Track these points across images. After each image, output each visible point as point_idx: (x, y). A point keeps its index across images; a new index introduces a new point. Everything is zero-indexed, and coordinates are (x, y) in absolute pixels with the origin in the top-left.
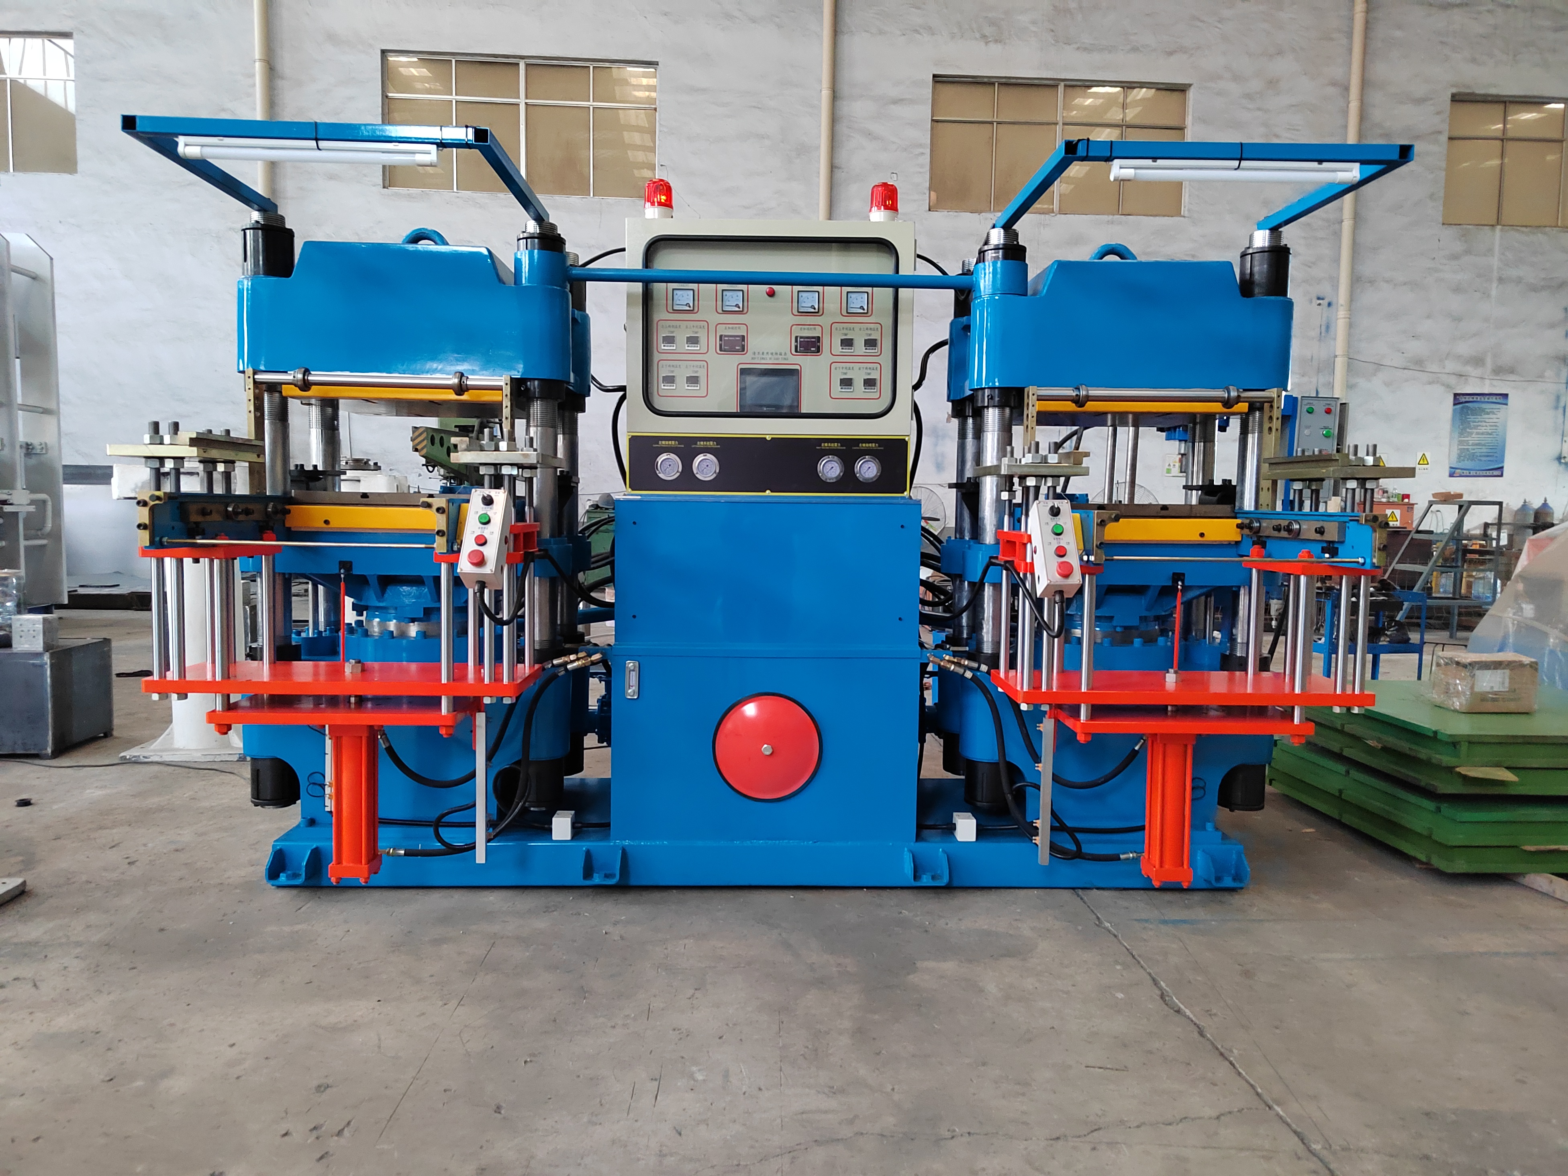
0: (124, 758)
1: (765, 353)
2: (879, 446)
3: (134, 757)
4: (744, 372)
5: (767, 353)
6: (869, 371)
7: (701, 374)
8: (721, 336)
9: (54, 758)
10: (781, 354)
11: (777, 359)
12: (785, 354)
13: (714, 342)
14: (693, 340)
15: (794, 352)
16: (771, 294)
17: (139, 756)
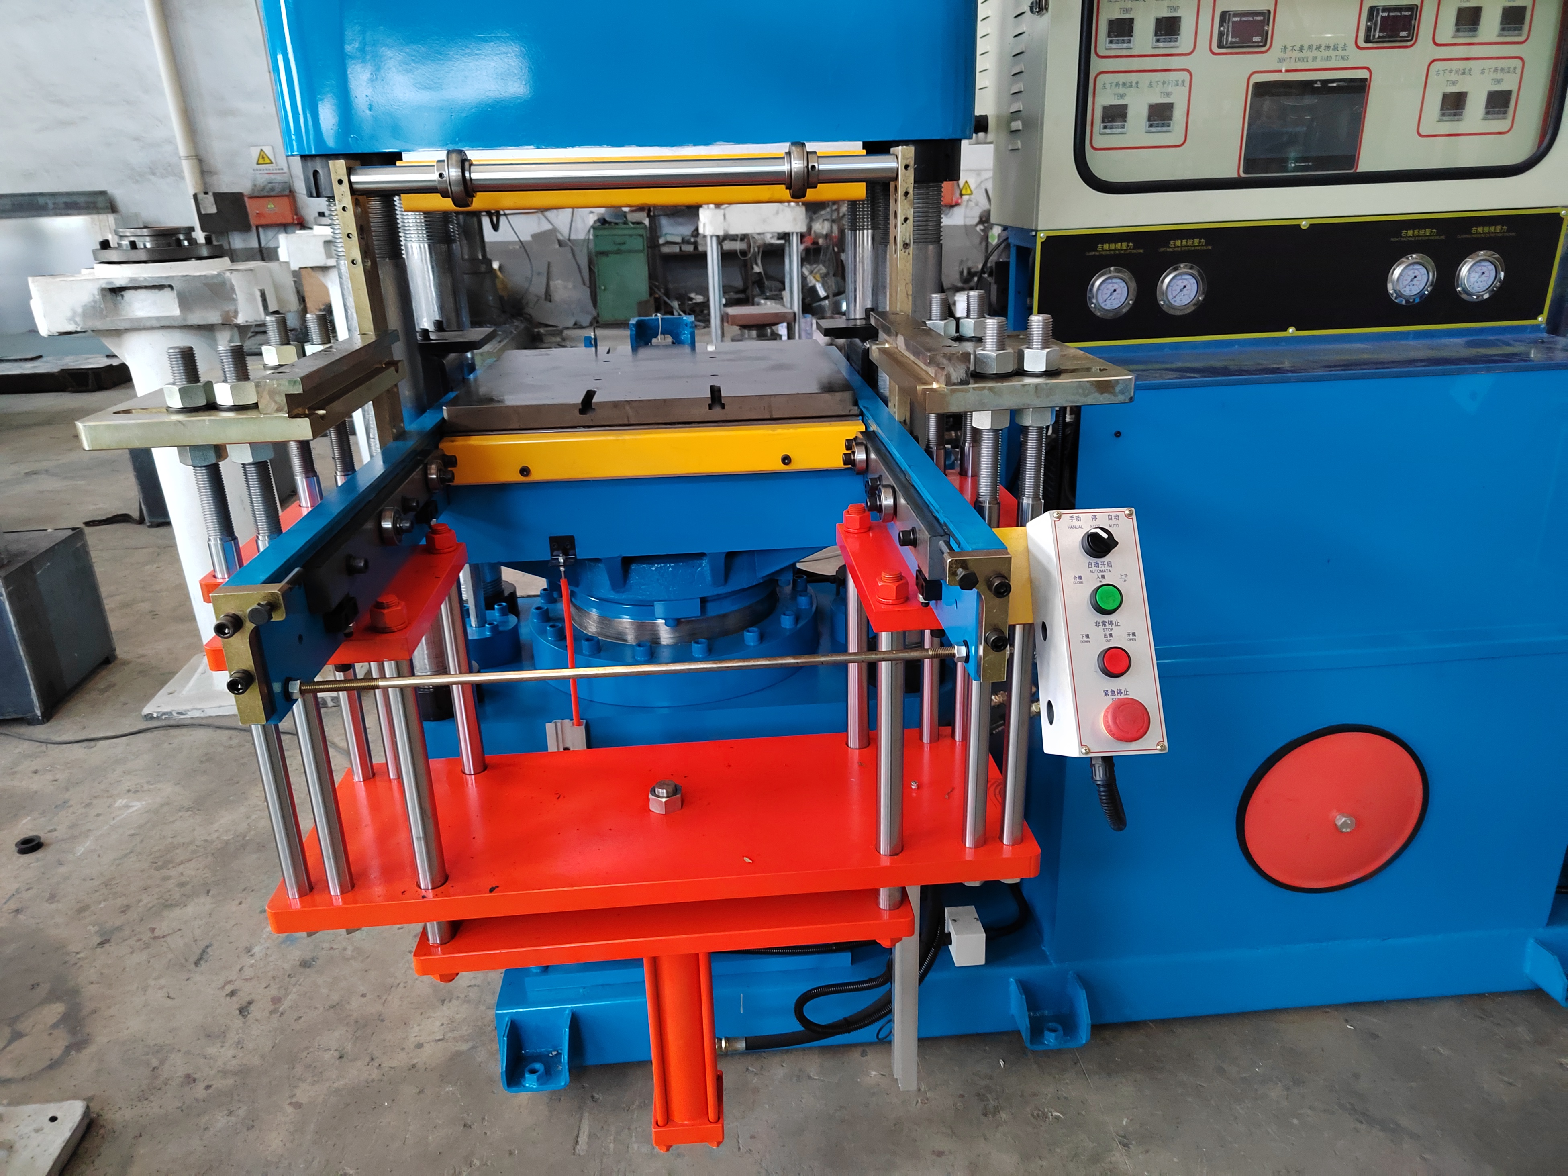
0: (149, 717)
1: (1306, 47)
2: (1508, 231)
3: (164, 714)
4: (1262, 90)
5: (1310, 47)
6: (1499, 76)
7: (1178, 99)
8: (1224, 15)
9: (48, 721)
10: (1336, 48)
11: (1328, 59)
12: (1346, 47)
13: (1208, 28)
14: (1166, 27)
15: (1361, 43)
17: (171, 713)
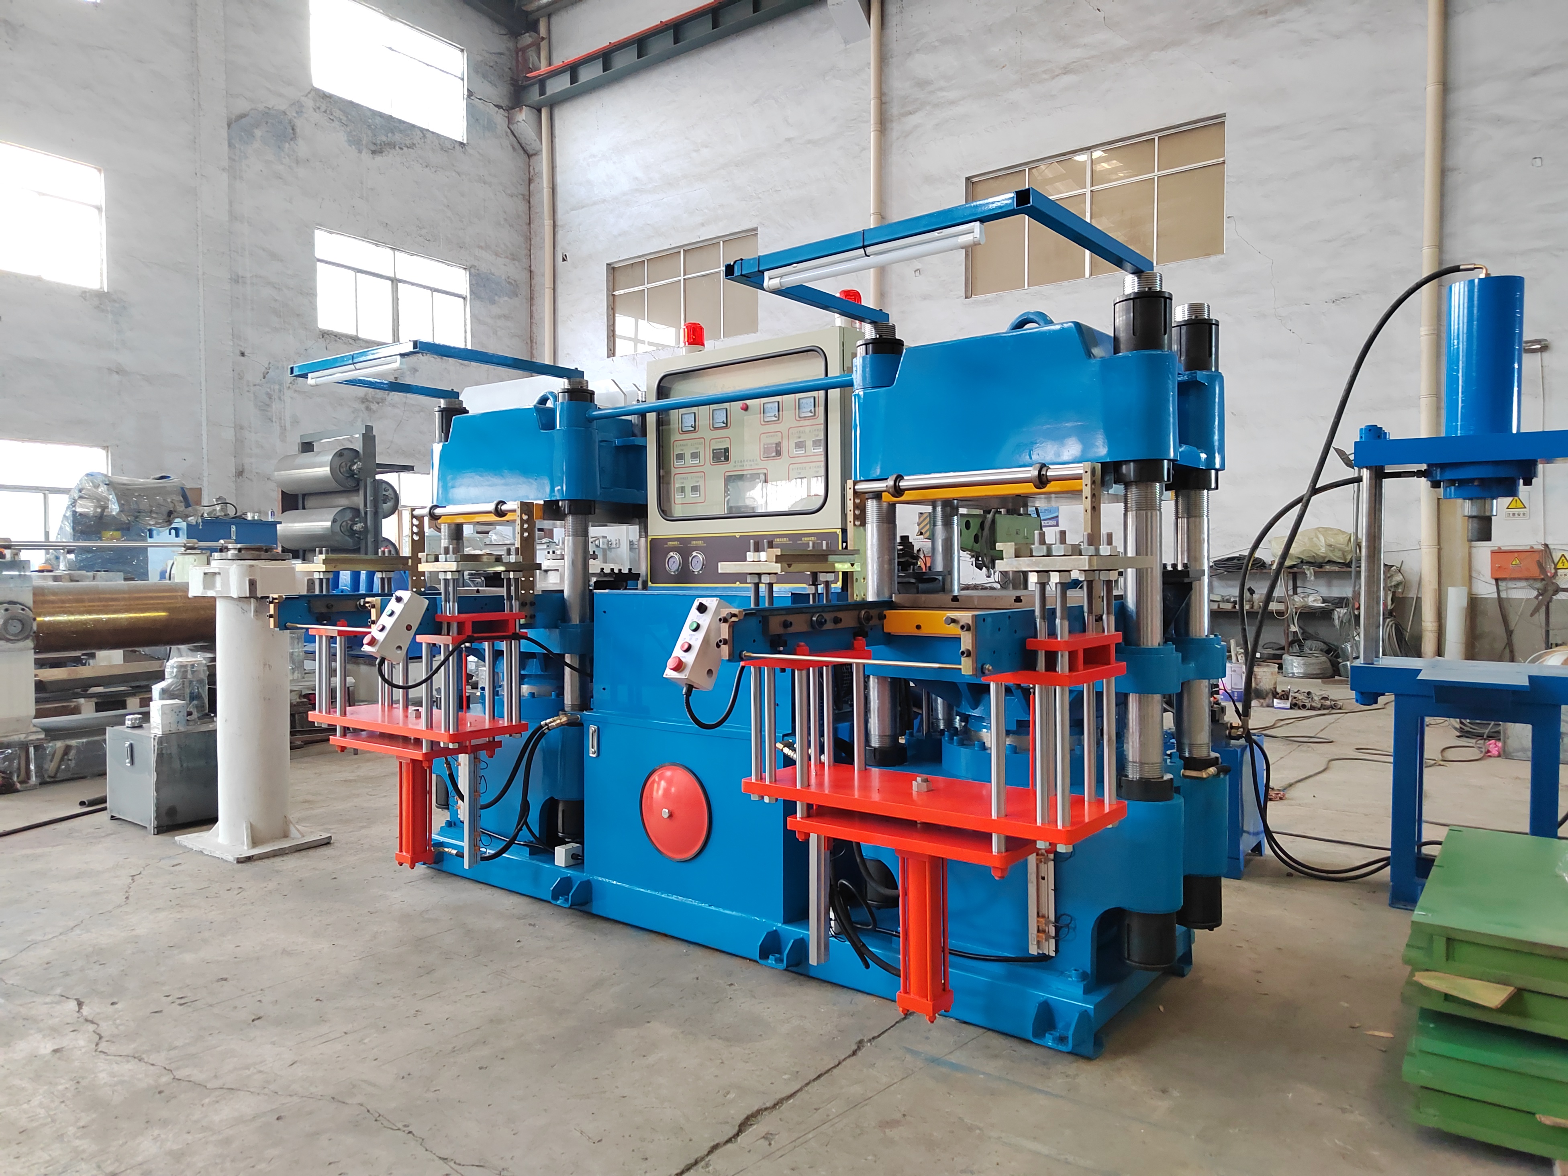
1: (742, 461)
2: (817, 540)
7: (701, 483)
8: (713, 450)
10: (753, 461)
11: (751, 465)
12: (756, 460)
13: (709, 455)
14: (695, 455)
15: (762, 458)
16: (746, 408)
